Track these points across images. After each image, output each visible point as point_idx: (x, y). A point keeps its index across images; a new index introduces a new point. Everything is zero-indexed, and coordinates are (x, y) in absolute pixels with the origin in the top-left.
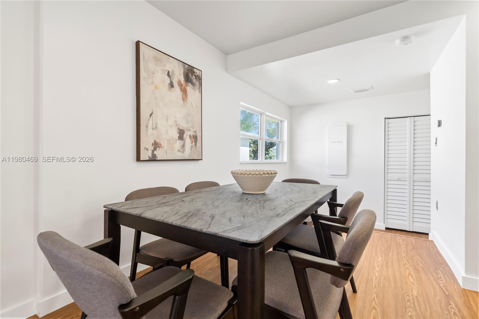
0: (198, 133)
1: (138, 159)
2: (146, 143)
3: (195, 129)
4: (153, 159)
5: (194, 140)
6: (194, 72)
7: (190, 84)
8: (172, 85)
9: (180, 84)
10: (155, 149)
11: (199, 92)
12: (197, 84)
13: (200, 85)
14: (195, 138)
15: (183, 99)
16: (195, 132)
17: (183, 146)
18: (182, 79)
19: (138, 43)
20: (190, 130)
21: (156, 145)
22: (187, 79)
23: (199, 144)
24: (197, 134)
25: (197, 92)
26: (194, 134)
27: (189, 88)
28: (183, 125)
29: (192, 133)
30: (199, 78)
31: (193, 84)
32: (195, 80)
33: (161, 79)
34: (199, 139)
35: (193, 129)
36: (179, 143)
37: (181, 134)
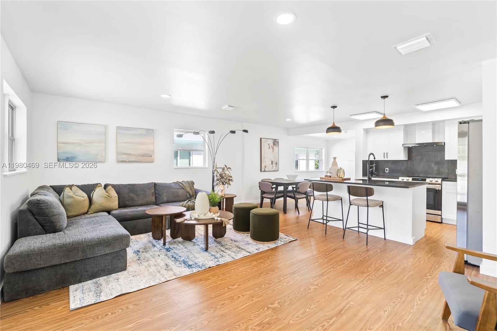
1: (261, 171)
2: (263, 167)
4: (265, 171)
7: (275, 146)
8: (269, 148)
9: (272, 147)
10: (265, 168)
13: (278, 145)
14: (276, 163)
15: (273, 151)
16: (276, 161)
17: (273, 166)
18: (272, 144)
19: (261, 139)
20: (274, 161)
21: (265, 167)
22: (274, 144)
23: (278, 165)
25: (277, 148)
27: (275, 147)
28: (273, 160)
29: (275, 162)
30: (278, 143)
31: (276, 145)
32: (276, 143)
33: (267, 146)
34: (278, 163)
36: (271, 166)
37: (272, 162)
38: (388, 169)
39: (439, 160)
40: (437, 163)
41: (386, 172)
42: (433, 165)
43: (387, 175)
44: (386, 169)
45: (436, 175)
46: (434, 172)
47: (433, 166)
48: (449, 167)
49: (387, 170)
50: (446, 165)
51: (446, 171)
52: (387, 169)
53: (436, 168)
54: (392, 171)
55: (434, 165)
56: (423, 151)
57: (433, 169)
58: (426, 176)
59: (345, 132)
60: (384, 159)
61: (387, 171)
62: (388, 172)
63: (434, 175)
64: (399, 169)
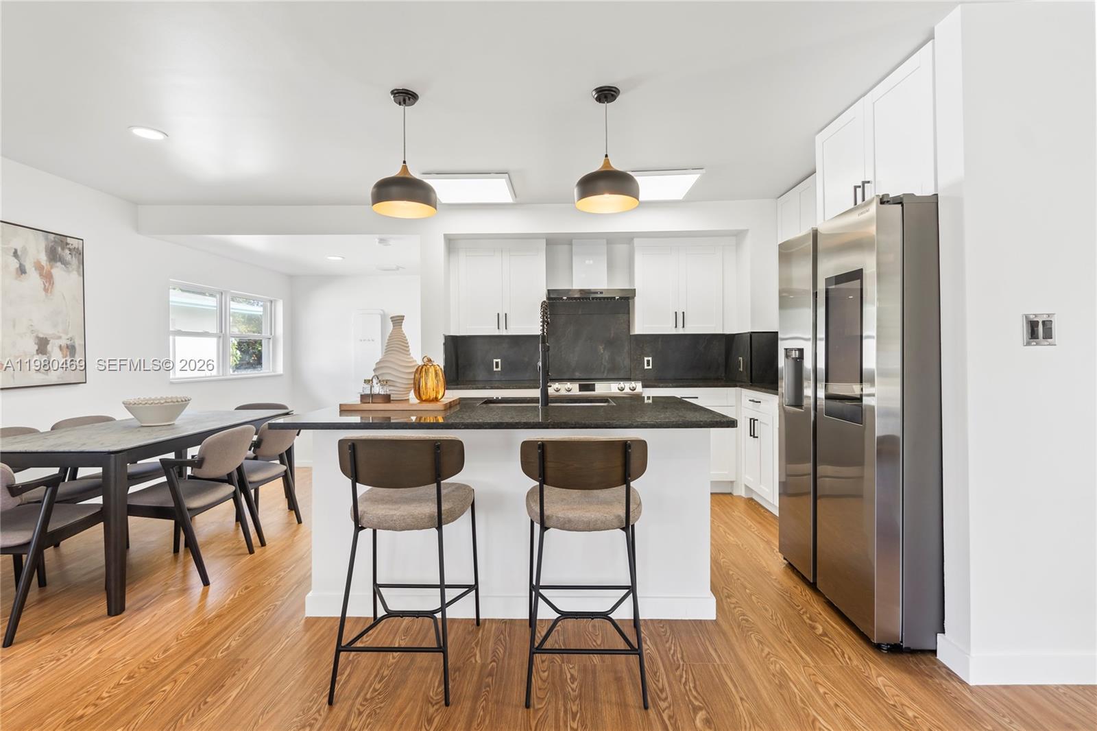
0: (76, 341)
3: (69, 336)
5: (68, 353)
6: (67, 244)
9: (39, 267)
11: (79, 274)
12: (74, 261)
13: (79, 263)
14: (71, 349)
16: (71, 339)
20: (58, 337)
24: (74, 342)
25: (74, 277)
26: (69, 343)
29: (63, 341)
30: (79, 253)
31: (66, 264)
32: (70, 256)
34: (79, 350)
35: (67, 334)
38: (499, 360)
39: (612, 335)
40: (611, 343)
41: (495, 369)
42: (601, 348)
43: (497, 377)
44: (495, 360)
45: (608, 373)
46: (603, 366)
47: (602, 351)
48: (632, 352)
49: (497, 363)
50: (626, 349)
51: (627, 362)
52: (497, 360)
53: (607, 356)
54: (509, 366)
55: (604, 349)
56: (580, 313)
57: (602, 358)
58: (587, 377)
59: (382, 241)
60: (497, 333)
61: (497, 367)
62: (499, 369)
63: (604, 372)
64: (526, 359)
